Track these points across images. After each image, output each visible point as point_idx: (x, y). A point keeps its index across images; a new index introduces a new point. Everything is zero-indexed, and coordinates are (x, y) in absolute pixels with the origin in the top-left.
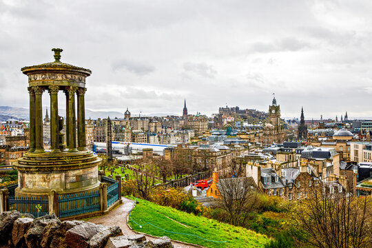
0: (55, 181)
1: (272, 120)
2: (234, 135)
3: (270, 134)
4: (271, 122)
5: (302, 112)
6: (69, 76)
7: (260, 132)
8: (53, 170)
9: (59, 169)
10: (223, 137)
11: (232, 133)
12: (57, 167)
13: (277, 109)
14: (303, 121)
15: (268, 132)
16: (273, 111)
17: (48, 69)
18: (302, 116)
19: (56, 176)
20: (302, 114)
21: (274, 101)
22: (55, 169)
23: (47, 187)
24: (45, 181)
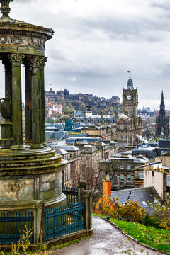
0: (26, 189)
1: (127, 109)
2: (77, 131)
3: (126, 130)
4: (126, 113)
5: (162, 98)
6: (35, 40)
7: (113, 127)
8: (26, 174)
9: (34, 173)
10: (62, 134)
11: (73, 128)
12: (32, 170)
13: (134, 94)
14: (162, 111)
15: (122, 127)
16: (129, 97)
17: (13, 28)
18: (162, 105)
19: (28, 182)
20: (162, 102)
21: (130, 83)
22: (29, 172)
23: (15, 199)
24: (12, 190)
